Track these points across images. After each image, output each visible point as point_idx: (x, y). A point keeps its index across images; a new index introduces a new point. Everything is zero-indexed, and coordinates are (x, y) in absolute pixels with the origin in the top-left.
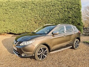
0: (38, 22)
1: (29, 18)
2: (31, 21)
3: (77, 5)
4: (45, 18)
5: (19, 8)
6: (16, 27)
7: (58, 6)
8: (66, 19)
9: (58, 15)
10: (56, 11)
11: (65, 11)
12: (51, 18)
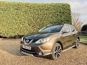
0: (32, 25)
1: (23, 20)
2: (24, 24)
3: (68, 10)
4: (39, 21)
5: (11, 10)
6: (7, 30)
7: (52, 10)
8: (59, 23)
9: (51, 19)
10: (50, 14)
11: (58, 15)
12: (45, 21)
